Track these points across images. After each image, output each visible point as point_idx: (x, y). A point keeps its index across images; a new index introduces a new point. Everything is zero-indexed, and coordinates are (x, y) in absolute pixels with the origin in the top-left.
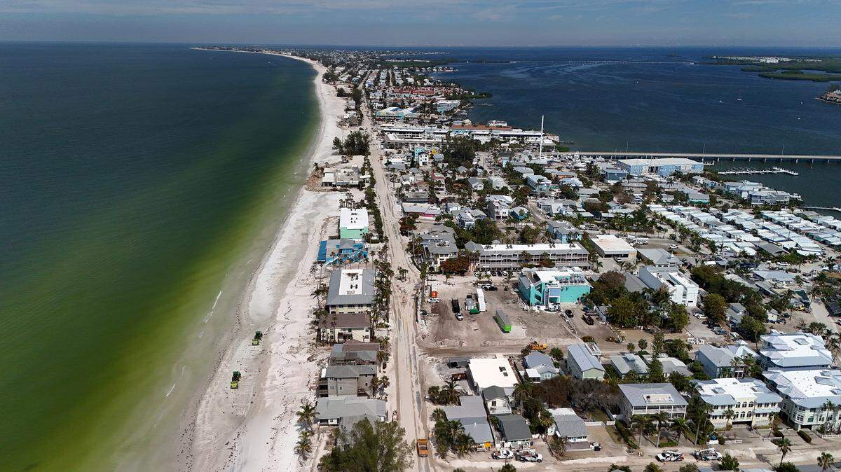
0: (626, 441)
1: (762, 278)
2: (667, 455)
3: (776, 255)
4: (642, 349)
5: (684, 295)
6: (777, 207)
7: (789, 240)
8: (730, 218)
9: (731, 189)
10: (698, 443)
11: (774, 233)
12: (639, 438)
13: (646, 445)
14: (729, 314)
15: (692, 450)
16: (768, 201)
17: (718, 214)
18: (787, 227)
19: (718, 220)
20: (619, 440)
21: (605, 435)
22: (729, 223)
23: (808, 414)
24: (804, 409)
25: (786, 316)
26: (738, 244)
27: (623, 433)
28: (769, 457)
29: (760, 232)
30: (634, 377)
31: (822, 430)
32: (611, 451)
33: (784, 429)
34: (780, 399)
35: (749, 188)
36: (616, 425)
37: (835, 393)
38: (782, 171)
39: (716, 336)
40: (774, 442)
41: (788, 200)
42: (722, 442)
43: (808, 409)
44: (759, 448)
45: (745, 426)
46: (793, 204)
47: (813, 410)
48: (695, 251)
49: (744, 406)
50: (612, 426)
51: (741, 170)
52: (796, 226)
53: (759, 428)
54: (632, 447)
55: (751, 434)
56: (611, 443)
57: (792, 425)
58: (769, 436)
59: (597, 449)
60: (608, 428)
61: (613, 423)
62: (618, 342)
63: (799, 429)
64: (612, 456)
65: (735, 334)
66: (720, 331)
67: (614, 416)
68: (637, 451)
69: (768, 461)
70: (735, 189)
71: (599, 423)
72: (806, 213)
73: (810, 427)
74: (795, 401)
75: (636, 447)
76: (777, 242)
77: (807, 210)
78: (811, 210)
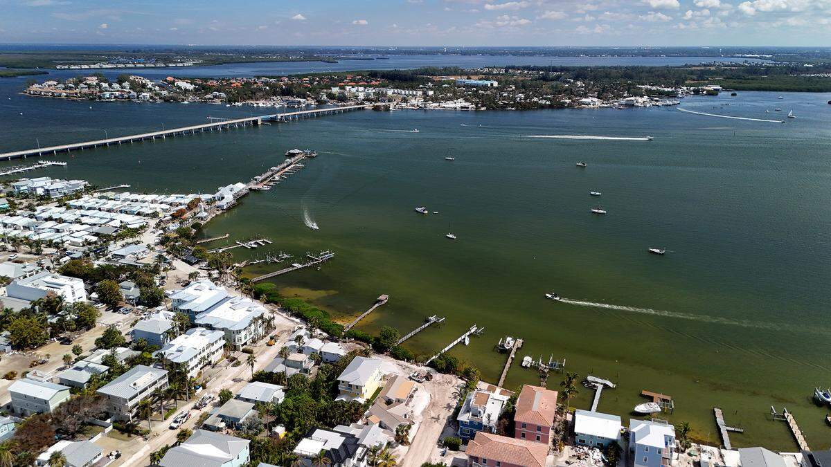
0: (137, 433)
1: (122, 256)
2: (179, 420)
3: (114, 234)
4: (78, 355)
5: (73, 293)
6: (78, 195)
7: (112, 220)
8: (45, 215)
9: (22, 188)
10: (190, 398)
11: (95, 217)
12: (143, 424)
13: (154, 426)
14: (124, 293)
15: (192, 404)
16: (66, 191)
17: (30, 215)
18: (100, 209)
19: (34, 220)
20: (129, 436)
21: (113, 442)
22: (46, 220)
23: (243, 333)
24: (239, 332)
25: (163, 278)
26: (72, 235)
27: (127, 429)
28: (241, 376)
29: (84, 220)
30: (98, 380)
31: (254, 341)
32: (130, 450)
33: (232, 354)
34: (223, 333)
35: (41, 184)
36: (114, 427)
37: (250, 311)
38: (49, 163)
39: (127, 316)
40: (234, 366)
41: (83, 187)
42: (204, 388)
43: (242, 330)
44: (229, 376)
45: (208, 367)
46: (88, 190)
47: (245, 329)
48: (38, 254)
49: (204, 351)
50: (111, 431)
51: (11, 170)
52: (107, 207)
53: (217, 362)
54: (144, 434)
55: (216, 369)
56: (123, 444)
57: (235, 348)
58: (229, 364)
59: (118, 456)
60: (110, 435)
61: (111, 428)
62: (43, 363)
63: (241, 348)
64: (135, 453)
65: (140, 307)
66: (127, 311)
67: (108, 421)
68: (151, 434)
69: (242, 380)
70: (25, 188)
71: (100, 435)
72: (104, 194)
73: (245, 344)
74: (231, 329)
75: (148, 432)
76: (105, 223)
77: (104, 192)
78: (107, 191)
